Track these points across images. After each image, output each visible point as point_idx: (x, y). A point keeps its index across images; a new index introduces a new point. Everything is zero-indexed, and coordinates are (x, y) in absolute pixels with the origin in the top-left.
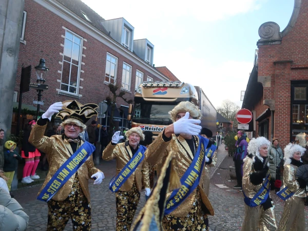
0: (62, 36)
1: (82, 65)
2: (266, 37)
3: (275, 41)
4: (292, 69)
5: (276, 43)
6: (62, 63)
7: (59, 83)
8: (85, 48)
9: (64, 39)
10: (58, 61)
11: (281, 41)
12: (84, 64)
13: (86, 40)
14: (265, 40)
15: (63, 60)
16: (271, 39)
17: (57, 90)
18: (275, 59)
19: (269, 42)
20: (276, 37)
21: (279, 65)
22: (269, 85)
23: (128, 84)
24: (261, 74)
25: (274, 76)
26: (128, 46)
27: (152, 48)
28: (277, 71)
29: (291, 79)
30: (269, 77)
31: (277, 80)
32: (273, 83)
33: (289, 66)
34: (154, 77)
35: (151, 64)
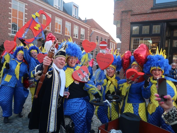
0: (10, 3)
1: (25, 19)
4: (132, 15)
6: (11, 19)
7: (10, 30)
8: (27, 9)
9: (11, 4)
10: (8, 18)
12: (26, 18)
13: (27, 4)
15: (12, 17)
17: (9, 34)
21: (125, 13)
22: (119, 26)
23: (60, 29)
24: (115, 20)
25: (122, 20)
26: (60, 7)
27: (77, 8)
28: (123, 17)
29: (131, 22)
30: (119, 21)
31: (123, 23)
32: (121, 24)
33: (130, 13)
34: (79, 25)
35: (77, 17)
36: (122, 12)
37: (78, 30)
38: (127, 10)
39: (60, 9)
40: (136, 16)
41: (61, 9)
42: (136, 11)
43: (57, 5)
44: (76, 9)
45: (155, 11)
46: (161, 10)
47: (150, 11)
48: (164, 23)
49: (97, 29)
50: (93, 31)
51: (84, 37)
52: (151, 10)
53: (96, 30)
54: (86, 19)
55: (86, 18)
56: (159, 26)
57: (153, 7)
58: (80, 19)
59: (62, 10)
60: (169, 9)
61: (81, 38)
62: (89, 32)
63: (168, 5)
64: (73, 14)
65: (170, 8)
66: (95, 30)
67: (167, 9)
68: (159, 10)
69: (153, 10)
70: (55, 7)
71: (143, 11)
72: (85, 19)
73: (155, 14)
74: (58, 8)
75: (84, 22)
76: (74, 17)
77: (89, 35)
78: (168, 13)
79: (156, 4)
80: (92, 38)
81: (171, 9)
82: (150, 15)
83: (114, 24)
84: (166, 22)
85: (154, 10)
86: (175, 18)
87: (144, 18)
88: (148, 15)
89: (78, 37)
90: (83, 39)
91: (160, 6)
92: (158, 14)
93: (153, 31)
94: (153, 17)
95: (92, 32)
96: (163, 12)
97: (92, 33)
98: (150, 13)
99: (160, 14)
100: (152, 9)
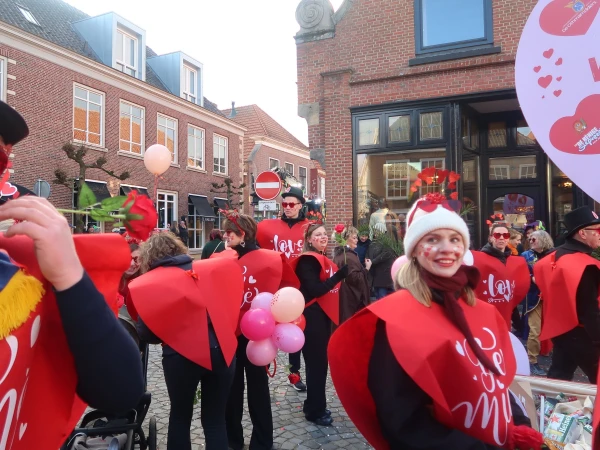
2: (309, 26)
3: (324, 32)
4: (352, 84)
5: (327, 35)
8: (14, 78)
11: (334, 31)
13: (13, 62)
14: (307, 31)
16: (316, 29)
18: (326, 69)
19: (313, 35)
20: (326, 24)
21: (330, 79)
22: (316, 120)
23: (139, 142)
24: (302, 100)
25: (323, 102)
26: (135, 68)
27: (198, 69)
28: (327, 92)
29: (350, 105)
30: (316, 105)
31: (327, 110)
32: (322, 115)
33: (347, 79)
34: (206, 126)
35: (199, 100)
36: (324, 75)
37: (203, 142)
38: (338, 67)
39: (137, 76)
40: (367, 87)
41: (140, 73)
42: (367, 73)
43: (126, 62)
44: (192, 74)
45: (421, 69)
46: (441, 66)
47: (409, 71)
48: (452, 104)
49: (270, 136)
50: (257, 143)
51: (226, 166)
52: (411, 66)
53: (271, 142)
54: (235, 106)
55: (233, 104)
56: (440, 115)
57: (414, 57)
58: (209, 106)
59: (144, 79)
60: (462, 63)
61: (216, 168)
62: (241, 147)
63: (459, 51)
64: (185, 88)
65: (466, 60)
66: (263, 139)
67: (458, 61)
68: (433, 65)
69: (414, 68)
70: (119, 68)
71: (388, 72)
72: (231, 107)
73: (422, 80)
74: (129, 72)
75: (224, 116)
76: (189, 99)
77: (241, 156)
78: (461, 76)
79: (423, 49)
80: (254, 166)
81: (468, 62)
82: (408, 81)
83: (301, 115)
84: (457, 102)
85: (419, 67)
86: (482, 90)
87: (390, 91)
88: (402, 83)
89: (203, 164)
90: (223, 170)
91: (435, 55)
92: (432, 78)
93: (422, 131)
94: (418, 87)
95: (255, 148)
96: (446, 71)
97: (255, 152)
98: (407, 77)
99: (438, 77)
100: (412, 64)
